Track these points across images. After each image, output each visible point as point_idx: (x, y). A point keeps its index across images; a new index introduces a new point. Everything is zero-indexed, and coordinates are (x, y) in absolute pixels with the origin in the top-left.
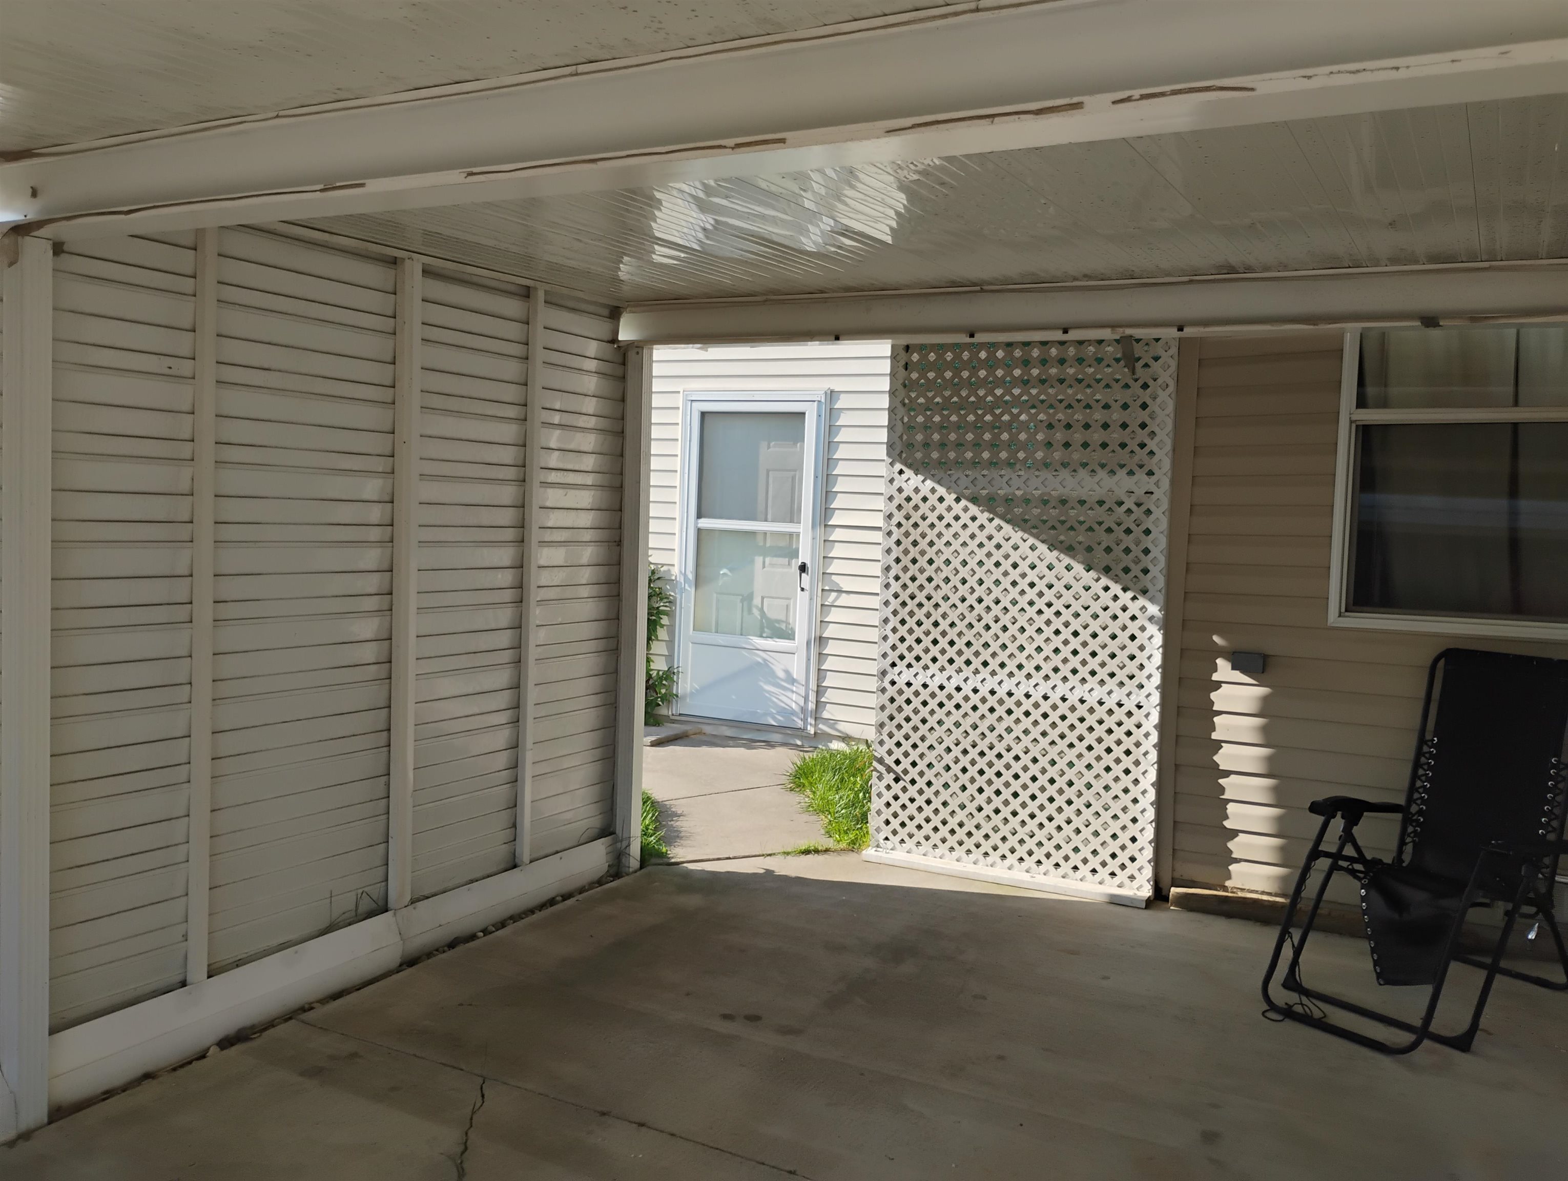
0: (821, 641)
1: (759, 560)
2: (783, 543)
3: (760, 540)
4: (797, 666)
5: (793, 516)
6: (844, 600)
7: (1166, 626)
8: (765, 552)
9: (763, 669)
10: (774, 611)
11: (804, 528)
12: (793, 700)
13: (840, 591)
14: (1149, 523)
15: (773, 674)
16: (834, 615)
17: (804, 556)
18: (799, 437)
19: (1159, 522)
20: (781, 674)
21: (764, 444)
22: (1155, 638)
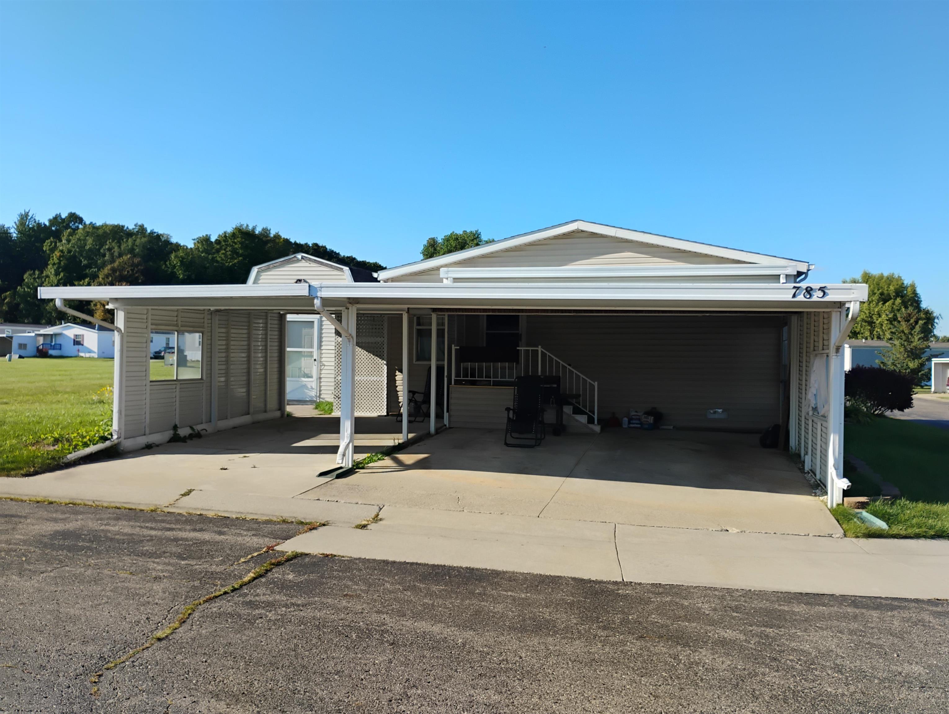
0: (320, 378)
1: (303, 359)
2: (309, 354)
3: (303, 354)
4: (314, 385)
5: (312, 346)
6: (326, 368)
7: (387, 365)
8: (305, 356)
9: (305, 386)
10: (307, 371)
11: (315, 350)
12: (313, 393)
13: (325, 365)
14: (384, 346)
15: (307, 387)
16: (323, 372)
17: (315, 357)
18: (313, 327)
19: (385, 346)
20: (310, 387)
21: (303, 329)
22: (385, 367)
